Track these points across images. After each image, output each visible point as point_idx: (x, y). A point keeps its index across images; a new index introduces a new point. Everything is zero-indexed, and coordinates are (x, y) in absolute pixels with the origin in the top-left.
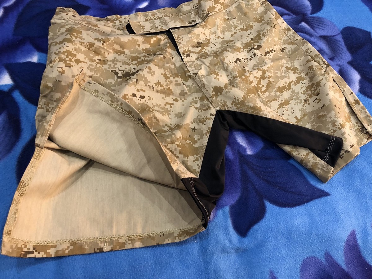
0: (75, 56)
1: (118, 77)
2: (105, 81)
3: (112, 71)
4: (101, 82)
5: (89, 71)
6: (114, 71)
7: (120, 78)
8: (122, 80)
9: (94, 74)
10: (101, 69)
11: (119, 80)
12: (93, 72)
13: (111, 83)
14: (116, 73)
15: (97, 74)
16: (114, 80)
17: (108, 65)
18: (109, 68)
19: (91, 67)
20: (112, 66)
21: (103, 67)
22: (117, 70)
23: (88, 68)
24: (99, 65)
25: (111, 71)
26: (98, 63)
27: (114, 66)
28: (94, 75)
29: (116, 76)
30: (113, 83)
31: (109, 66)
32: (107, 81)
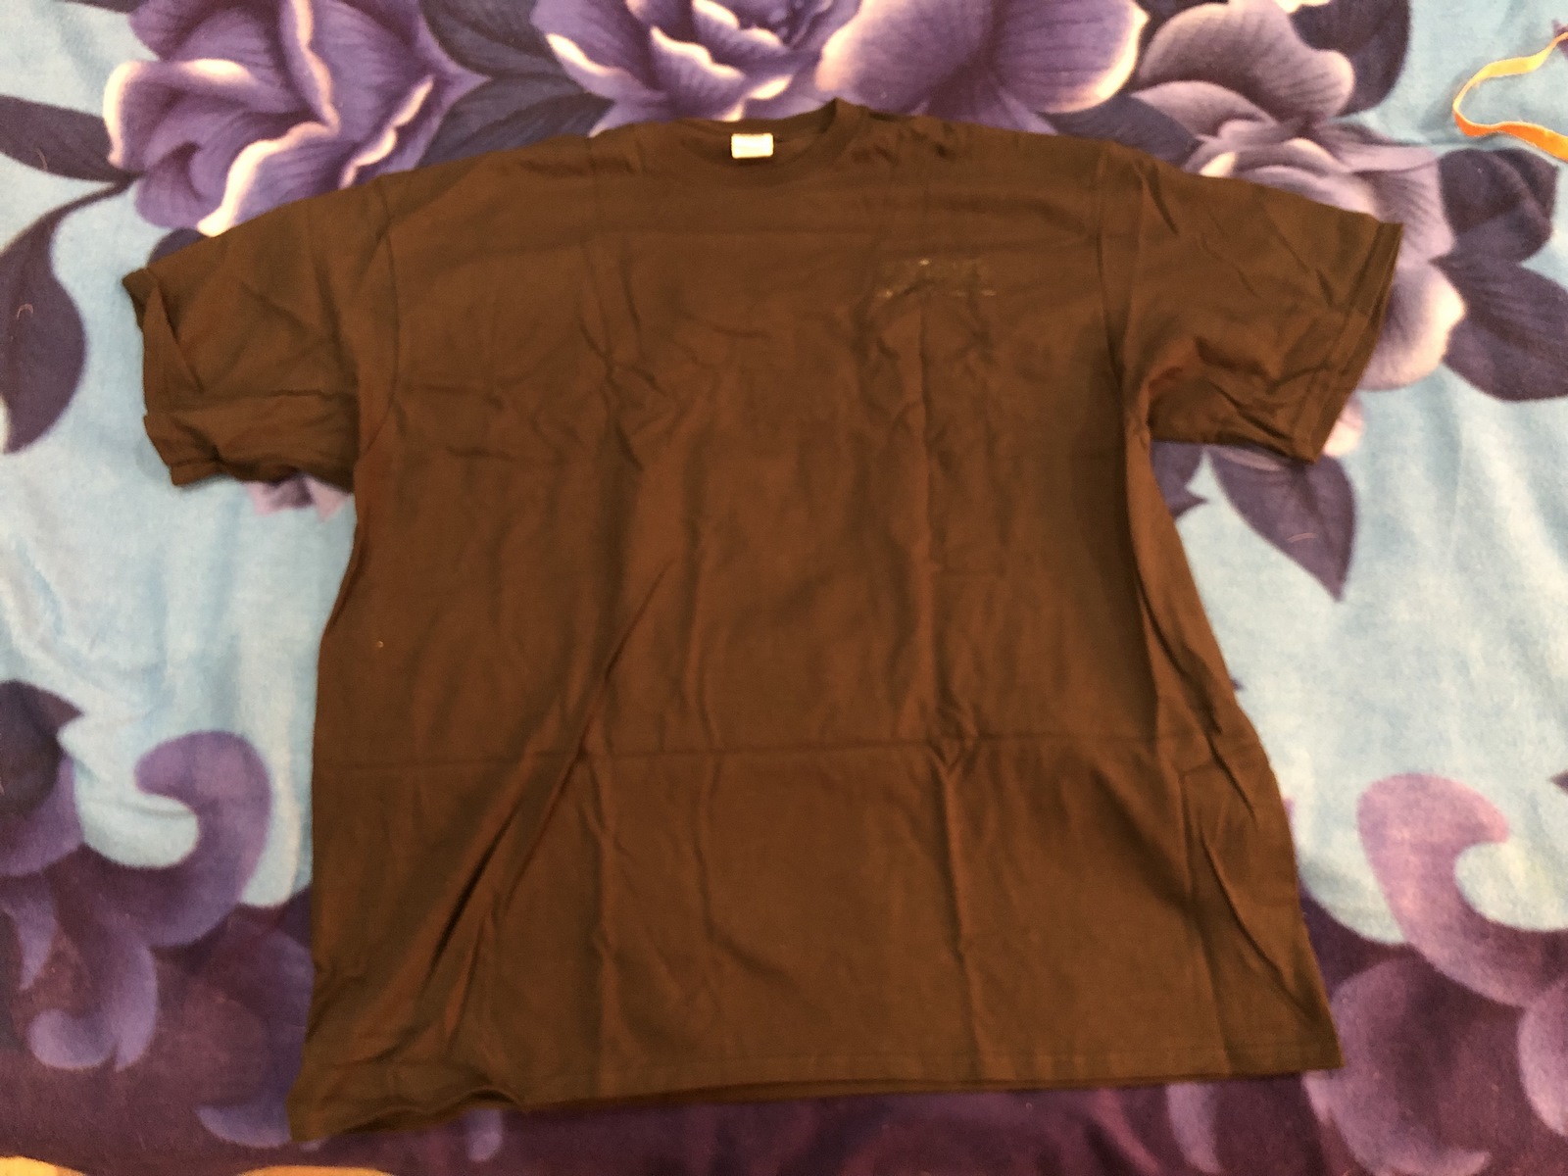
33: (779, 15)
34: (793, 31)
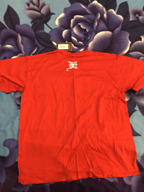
33: (83, 39)
34: (85, 42)
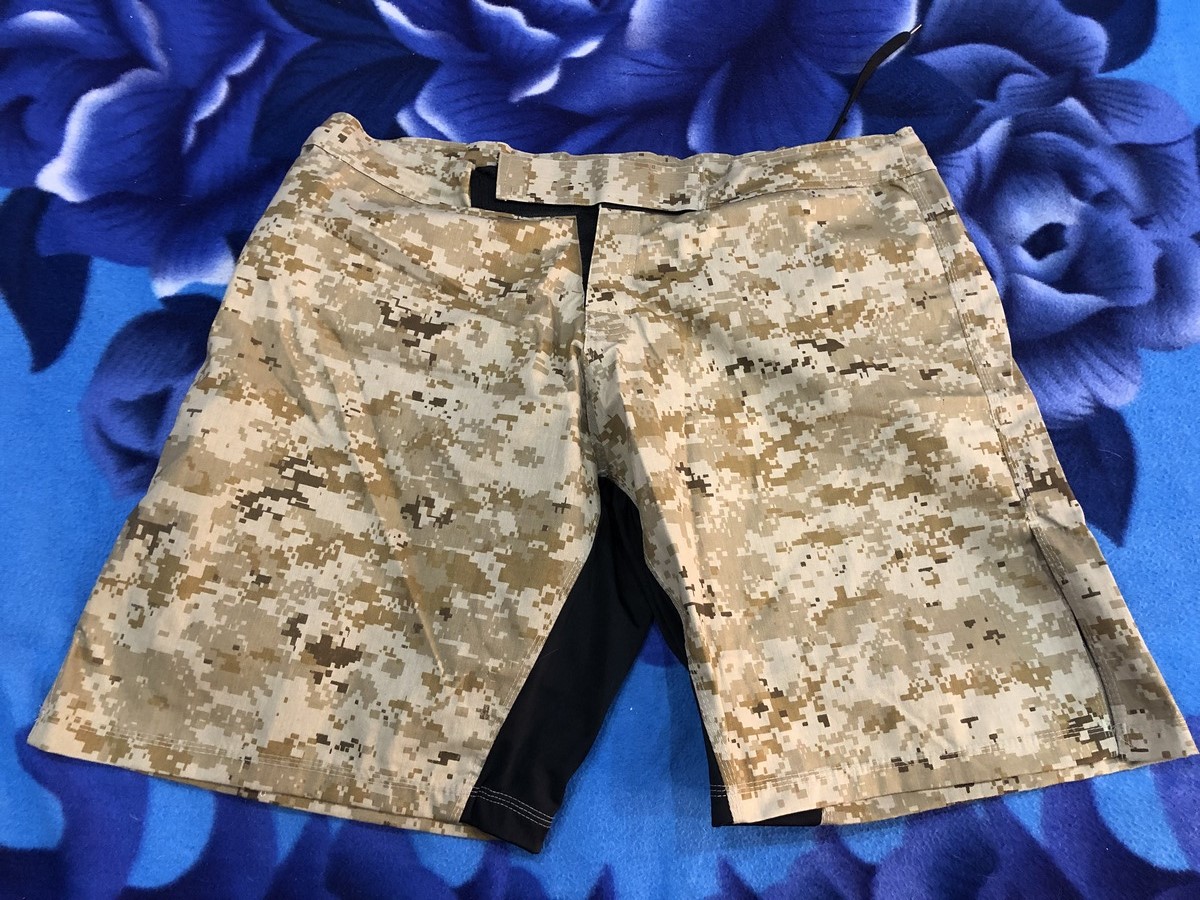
0: (291, 250)
1: (387, 322)
2: (351, 326)
3: (378, 302)
4: (339, 328)
5: (318, 293)
6: (382, 304)
7: (393, 324)
8: (393, 330)
9: (329, 303)
10: (351, 291)
11: (388, 328)
12: (328, 297)
13: (364, 333)
14: (386, 310)
15: (335, 306)
16: (375, 327)
17: (376, 285)
18: (374, 293)
19: (326, 283)
20: (383, 291)
21: (358, 288)
22: (392, 305)
23: (317, 285)
24: (349, 280)
25: (374, 302)
26: (349, 274)
27: (388, 291)
28: (326, 307)
29: (383, 317)
30: (368, 334)
31: (375, 289)
32: (355, 327)
